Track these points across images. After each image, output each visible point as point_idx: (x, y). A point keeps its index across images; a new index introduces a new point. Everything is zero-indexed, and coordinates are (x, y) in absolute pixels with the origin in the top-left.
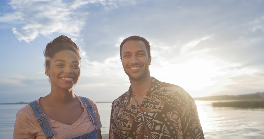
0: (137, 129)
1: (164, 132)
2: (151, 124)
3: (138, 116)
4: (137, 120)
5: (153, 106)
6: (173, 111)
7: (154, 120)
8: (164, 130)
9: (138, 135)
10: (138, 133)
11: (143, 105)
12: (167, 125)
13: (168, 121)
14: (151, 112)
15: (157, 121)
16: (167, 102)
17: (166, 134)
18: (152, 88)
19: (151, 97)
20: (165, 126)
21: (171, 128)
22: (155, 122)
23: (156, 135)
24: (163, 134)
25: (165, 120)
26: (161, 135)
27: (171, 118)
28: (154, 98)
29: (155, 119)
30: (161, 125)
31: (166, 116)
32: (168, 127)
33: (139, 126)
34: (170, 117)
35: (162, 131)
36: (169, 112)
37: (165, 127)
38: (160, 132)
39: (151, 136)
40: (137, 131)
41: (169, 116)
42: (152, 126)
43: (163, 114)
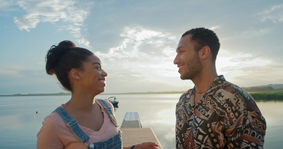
0: (187, 132)
1: (207, 144)
2: (196, 132)
3: (190, 119)
4: (189, 123)
5: (204, 111)
6: (220, 122)
7: (198, 128)
8: (206, 142)
9: (187, 139)
10: (187, 136)
11: (197, 107)
12: (210, 137)
13: (212, 132)
14: (200, 118)
15: (201, 130)
16: (215, 110)
17: (209, 146)
18: (210, 89)
19: (206, 100)
20: (208, 137)
21: (215, 140)
22: (199, 130)
23: (198, 145)
24: (205, 146)
25: (208, 131)
26: (203, 146)
27: (217, 130)
28: (208, 102)
29: (200, 127)
30: (204, 136)
31: (211, 127)
32: (212, 139)
33: (189, 130)
34: (215, 128)
35: (204, 142)
36: (215, 122)
37: (207, 139)
38: (202, 142)
39: (194, 144)
40: (186, 135)
41: (213, 127)
42: (196, 133)
43: (208, 123)
